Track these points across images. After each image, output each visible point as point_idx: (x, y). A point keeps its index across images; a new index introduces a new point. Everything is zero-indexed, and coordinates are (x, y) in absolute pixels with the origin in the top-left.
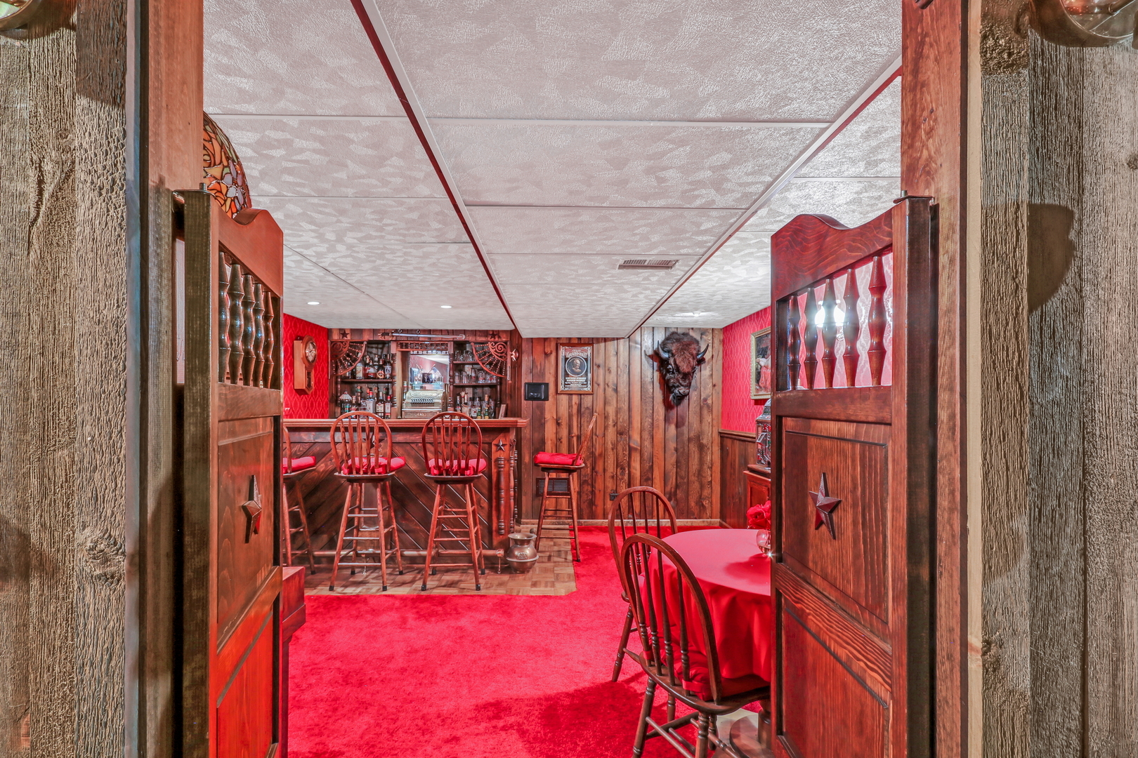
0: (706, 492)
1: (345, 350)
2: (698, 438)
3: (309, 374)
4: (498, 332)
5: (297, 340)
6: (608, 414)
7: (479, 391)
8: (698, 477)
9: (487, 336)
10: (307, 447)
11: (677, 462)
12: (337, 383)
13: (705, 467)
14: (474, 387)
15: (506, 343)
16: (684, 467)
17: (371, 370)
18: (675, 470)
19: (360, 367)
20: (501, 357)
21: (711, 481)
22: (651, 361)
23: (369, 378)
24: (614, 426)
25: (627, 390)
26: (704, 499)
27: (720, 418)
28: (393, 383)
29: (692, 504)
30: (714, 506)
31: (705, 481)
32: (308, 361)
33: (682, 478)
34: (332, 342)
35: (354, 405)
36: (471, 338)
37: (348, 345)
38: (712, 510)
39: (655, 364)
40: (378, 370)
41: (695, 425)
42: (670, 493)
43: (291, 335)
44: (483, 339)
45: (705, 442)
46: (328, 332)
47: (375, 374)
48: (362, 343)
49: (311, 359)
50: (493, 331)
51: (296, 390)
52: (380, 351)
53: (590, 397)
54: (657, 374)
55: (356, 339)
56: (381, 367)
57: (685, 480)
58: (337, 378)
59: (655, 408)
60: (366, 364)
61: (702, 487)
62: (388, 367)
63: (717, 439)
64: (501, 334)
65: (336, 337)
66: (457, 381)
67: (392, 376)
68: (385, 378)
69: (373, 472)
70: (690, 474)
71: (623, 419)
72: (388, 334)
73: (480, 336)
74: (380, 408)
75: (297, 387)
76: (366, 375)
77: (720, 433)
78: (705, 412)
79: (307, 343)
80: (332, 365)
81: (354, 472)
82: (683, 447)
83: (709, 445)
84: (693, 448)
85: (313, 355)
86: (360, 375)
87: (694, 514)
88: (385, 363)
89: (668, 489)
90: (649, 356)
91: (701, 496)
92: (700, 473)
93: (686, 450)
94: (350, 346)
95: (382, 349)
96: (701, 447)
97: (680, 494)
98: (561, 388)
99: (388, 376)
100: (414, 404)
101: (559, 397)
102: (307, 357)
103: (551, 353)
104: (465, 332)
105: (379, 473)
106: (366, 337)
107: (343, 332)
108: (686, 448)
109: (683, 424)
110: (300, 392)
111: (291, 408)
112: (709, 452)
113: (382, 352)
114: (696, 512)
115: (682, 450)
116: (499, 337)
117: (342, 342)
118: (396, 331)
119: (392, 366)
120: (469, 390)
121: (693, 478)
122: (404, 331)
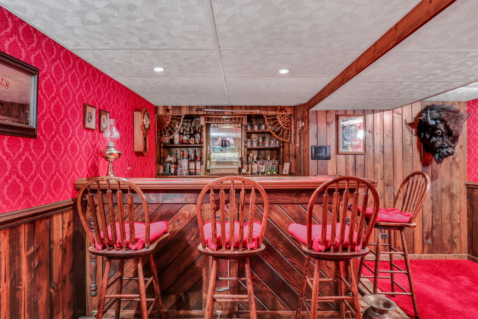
0: (456, 232)
1: (168, 122)
2: (449, 188)
3: (145, 139)
4: (284, 107)
5: (135, 111)
6: (377, 170)
7: (262, 152)
8: (449, 220)
9: (275, 111)
10: (156, 208)
11: (432, 208)
12: (160, 148)
13: (455, 212)
14: (259, 150)
15: (291, 115)
16: (438, 212)
17: (185, 138)
18: (431, 214)
19: (176, 136)
20: (287, 126)
21: (460, 223)
22: (411, 129)
23: (183, 143)
24: (382, 179)
25: (391, 151)
26: (455, 238)
27: (466, 172)
28: (201, 147)
29: (446, 242)
30: (463, 243)
31: (455, 223)
32: (145, 128)
33: (436, 220)
34: (158, 117)
35: (172, 163)
36: (264, 113)
37: (170, 118)
38: (461, 247)
39: (414, 130)
40: (190, 138)
41: (447, 179)
42: (428, 233)
43: (132, 107)
44: (273, 113)
45: (454, 192)
46: (156, 108)
47: (188, 141)
48: (181, 117)
49: (147, 127)
50: (281, 107)
51: (136, 152)
52: (189, 124)
53: (363, 156)
54: (415, 138)
55: (177, 113)
56: (192, 136)
57: (440, 223)
58: (160, 143)
59: (414, 165)
60: (180, 134)
61: (453, 228)
62: (198, 135)
63: (465, 190)
64: (286, 109)
65: (161, 112)
66: (249, 145)
67: (201, 143)
68: (196, 143)
69: (245, 247)
70: (444, 217)
71: (389, 174)
72: (201, 110)
73: (270, 110)
74: (192, 166)
75: (136, 150)
76: (182, 142)
77: (466, 185)
78: (454, 167)
79: (144, 114)
80: (158, 134)
81: (224, 247)
82: (437, 196)
83: (458, 195)
84: (446, 197)
85: (148, 124)
86: (177, 141)
87: (447, 250)
88: (195, 132)
89: (426, 229)
90: (409, 124)
91: (452, 236)
92: (451, 217)
93: (440, 199)
94: (172, 119)
95: (191, 122)
96: (452, 196)
97: (435, 234)
98: (341, 150)
99: (198, 142)
100: (218, 163)
101: (338, 156)
102: (144, 125)
103: (332, 122)
104: (259, 107)
105: (252, 249)
106: (185, 112)
107: (167, 109)
108: (439, 197)
109: (437, 178)
110: (139, 154)
111: (132, 167)
112: (458, 200)
113: (191, 125)
114: (449, 248)
115: (436, 198)
116: (286, 111)
117: (166, 116)
118: (207, 107)
119: (201, 134)
120: (256, 152)
121: (446, 221)
122: (212, 107)
